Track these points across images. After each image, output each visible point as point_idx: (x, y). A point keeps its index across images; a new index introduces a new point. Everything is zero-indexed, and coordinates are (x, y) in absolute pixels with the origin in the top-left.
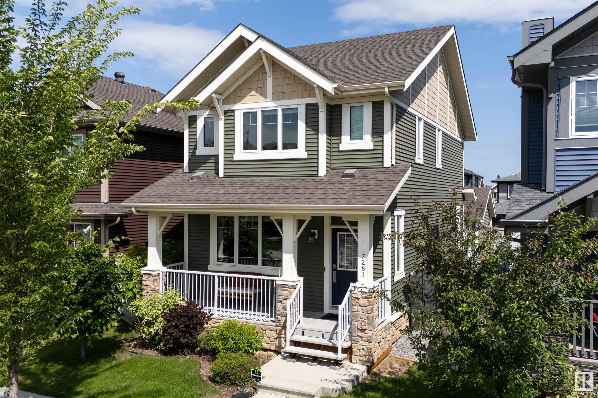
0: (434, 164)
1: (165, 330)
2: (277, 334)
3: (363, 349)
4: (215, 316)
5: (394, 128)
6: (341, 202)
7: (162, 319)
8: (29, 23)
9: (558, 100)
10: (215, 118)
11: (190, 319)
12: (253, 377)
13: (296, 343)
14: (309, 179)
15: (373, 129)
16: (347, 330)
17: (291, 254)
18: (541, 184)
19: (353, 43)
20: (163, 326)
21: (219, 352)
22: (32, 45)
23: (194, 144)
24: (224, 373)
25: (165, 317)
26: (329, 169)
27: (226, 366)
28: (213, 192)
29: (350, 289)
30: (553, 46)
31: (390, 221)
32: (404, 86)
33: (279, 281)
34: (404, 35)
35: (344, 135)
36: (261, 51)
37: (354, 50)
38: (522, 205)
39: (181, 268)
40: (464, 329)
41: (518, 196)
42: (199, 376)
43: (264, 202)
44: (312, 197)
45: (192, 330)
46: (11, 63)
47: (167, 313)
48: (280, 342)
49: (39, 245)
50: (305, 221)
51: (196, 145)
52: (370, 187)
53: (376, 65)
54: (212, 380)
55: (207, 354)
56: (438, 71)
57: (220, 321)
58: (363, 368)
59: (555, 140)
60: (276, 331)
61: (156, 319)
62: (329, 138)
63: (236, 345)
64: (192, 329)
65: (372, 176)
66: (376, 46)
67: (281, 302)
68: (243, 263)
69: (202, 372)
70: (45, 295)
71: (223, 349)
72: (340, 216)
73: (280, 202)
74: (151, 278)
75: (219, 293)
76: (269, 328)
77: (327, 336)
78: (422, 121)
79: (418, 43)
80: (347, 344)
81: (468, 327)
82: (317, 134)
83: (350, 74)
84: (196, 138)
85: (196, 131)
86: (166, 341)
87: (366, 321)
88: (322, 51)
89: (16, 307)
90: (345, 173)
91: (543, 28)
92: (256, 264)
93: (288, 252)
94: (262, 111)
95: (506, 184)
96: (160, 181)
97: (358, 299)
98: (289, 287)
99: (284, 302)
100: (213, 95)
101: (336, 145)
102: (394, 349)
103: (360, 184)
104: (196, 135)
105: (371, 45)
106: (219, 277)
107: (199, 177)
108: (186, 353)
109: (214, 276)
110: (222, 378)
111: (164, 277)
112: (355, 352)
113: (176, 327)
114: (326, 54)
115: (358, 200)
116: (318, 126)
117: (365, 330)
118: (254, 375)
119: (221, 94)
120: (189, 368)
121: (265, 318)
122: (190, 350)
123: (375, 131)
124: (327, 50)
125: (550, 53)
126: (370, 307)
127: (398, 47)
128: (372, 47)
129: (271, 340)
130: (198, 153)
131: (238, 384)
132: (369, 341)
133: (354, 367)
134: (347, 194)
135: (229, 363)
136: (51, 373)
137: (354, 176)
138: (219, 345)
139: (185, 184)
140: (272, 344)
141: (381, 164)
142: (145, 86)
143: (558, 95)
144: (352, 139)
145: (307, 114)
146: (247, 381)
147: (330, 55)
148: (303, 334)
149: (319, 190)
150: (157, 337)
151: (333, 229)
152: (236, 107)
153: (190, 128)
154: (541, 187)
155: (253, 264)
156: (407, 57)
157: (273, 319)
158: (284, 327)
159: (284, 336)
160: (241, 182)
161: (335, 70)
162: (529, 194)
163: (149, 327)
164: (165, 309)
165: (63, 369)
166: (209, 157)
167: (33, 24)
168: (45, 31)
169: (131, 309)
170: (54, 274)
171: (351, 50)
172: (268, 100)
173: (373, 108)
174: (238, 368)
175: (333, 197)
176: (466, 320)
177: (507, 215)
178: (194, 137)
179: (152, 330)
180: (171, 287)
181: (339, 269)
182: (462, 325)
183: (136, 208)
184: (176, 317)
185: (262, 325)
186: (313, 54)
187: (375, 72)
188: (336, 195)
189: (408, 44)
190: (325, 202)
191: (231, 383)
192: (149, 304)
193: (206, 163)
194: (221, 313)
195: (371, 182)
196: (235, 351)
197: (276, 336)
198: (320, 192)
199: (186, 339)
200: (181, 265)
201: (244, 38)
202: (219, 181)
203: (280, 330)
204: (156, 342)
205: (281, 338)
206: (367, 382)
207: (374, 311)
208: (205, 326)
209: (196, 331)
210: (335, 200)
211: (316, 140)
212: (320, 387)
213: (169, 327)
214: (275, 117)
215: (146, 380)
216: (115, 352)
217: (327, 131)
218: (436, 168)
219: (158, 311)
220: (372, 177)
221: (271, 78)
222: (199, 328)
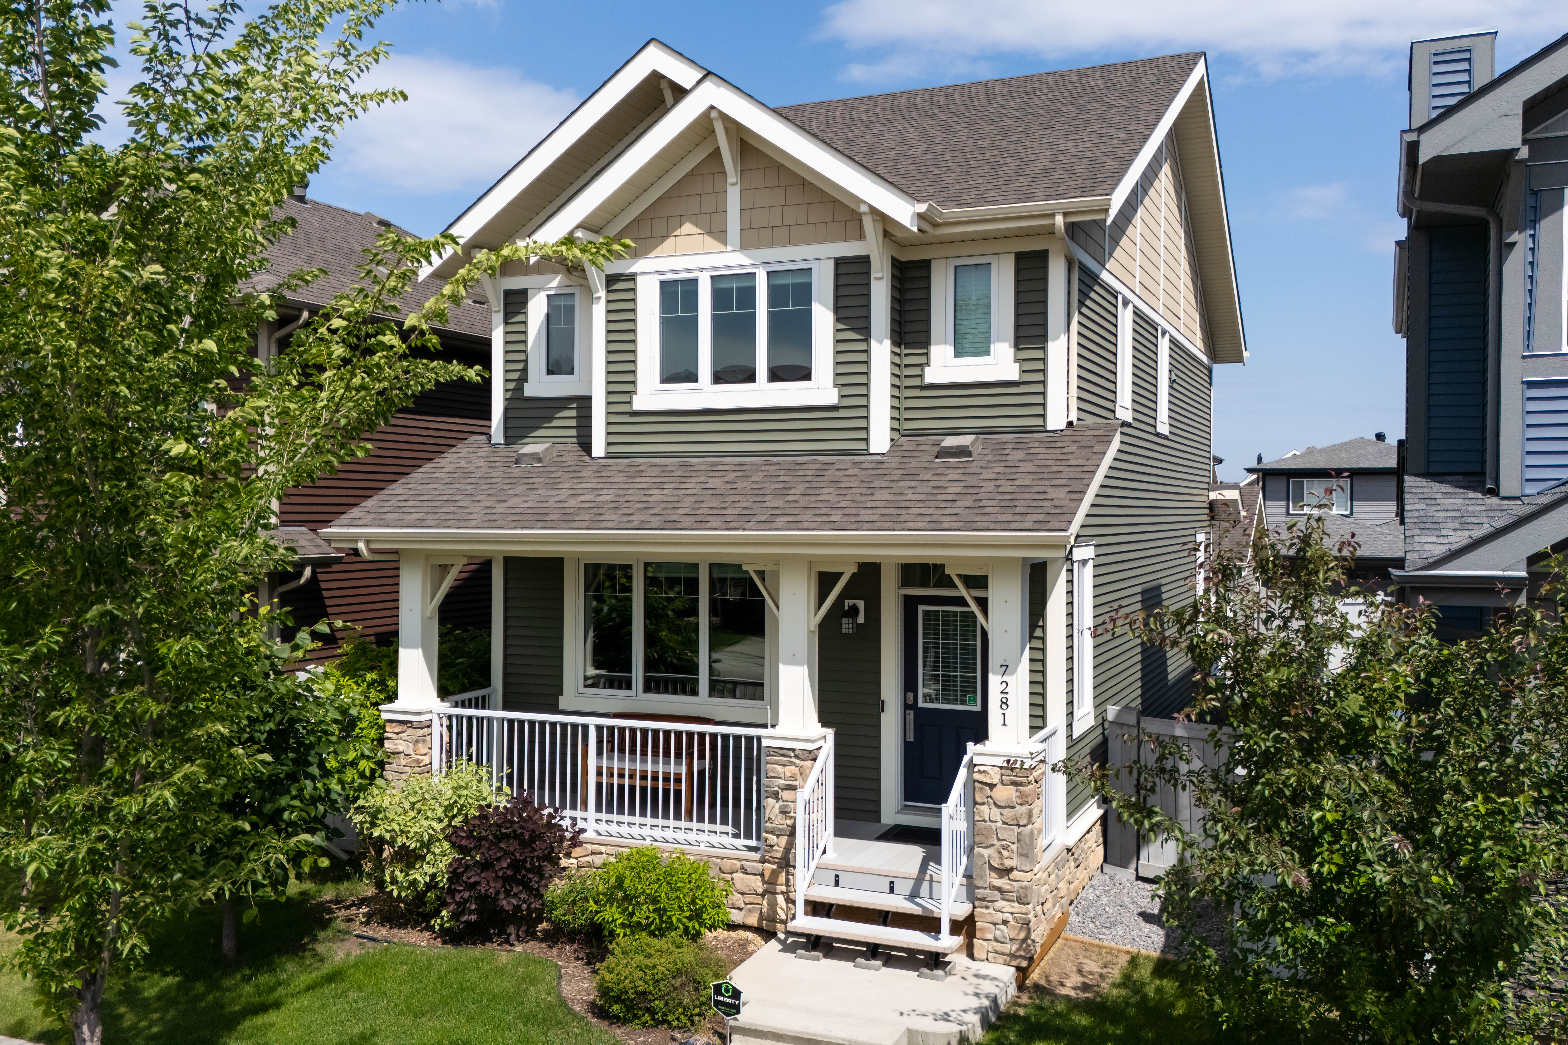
0: (1151, 421)
1: (455, 874)
2: (764, 882)
3: (1005, 922)
4: (589, 835)
5: (1075, 327)
6: (945, 525)
7: (446, 845)
8: (150, 14)
9: (1532, 249)
10: (577, 297)
11: (524, 844)
12: (718, 1003)
13: (817, 908)
14: (844, 462)
15: (1017, 327)
16: (961, 870)
17: (802, 665)
18: (1483, 474)
19: (936, 99)
20: (450, 864)
21: (612, 933)
22: (154, 80)
23: (520, 366)
24: (636, 993)
25: (454, 839)
26: (896, 436)
27: (640, 974)
28: (582, 498)
29: (966, 759)
30: (1525, 103)
31: (1063, 576)
32: (1107, 211)
33: (769, 738)
34: (1072, 77)
35: (937, 344)
36: (714, 114)
37: (942, 116)
38: (1444, 532)
39: (483, 703)
40: (1325, 869)
41: (1423, 507)
42: (562, 1002)
43: (731, 525)
44: (863, 512)
45: (531, 876)
46: (98, 128)
47: (461, 828)
48: (773, 905)
49: (181, 649)
50: (840, 575)
51: (525, 371)
52: (1018, 483)
53: (1015, 154)
54: (600, 1012)
55: (571, 941)
56: (1162, 175)
57: (603, 849)
58: (1007, 973)
59: (1524, 357)
60: (762, 875)
61: (427, 845)
62: (897, 350)
63: (661, 917)
64: (529, 871)
65: (1020, 455)
66: (1003, 106)
67: (776, 796)
68: (658, 691)
69: (568, 990)
70: (187, 788)
71: (623, 925)
72: (939, 562)
73: (775, 525)
74: (410, 731)
75: (599, 773)
76: (742, 867)
77: (904, 887)
78: (1130, 307)
79: (1118, 98)
80: (962, 910)
81: (1337, 865)
82: (867, 340)
83: (949, 178)
84: (524, 351)
85: (525, 332)
86: (459, 904)
87: (1014, 847)
88: (853, 119)
89: (104, 824)
90: (943, 444)
91: (1469, 60)
92: (694, 692)
93: (793, 661)
94: (712, 277)
95: (1284, 478)
96: (427, 467)
97: (992, 786)
98: (796, 757)
99: (786, 795)
100: (579, 234)
101: (917, 372)
102: (1073, 919)
103: (992, 476)
104: (525, 342)
105: (989, 103)
106: (599, 729)
107: (536, 457)
108: (512, 938)
109: (585, 727)
110: (629, 1006)
111: (445, 730)
112: (983, 930)
113: (485, 866)
114: (868, 125)
115: (992, 518)
116: (868, 318)
117: (1010, 870)
118: (721, 998)
119: (597, 231)
120: (533, 981)
121: (728, 840)
122: (524, 928)
123: (1024, 332)
124: (866, 117)
125: (1518, 123)
126: (1024, 809)
127: (1064, 109)
128: (992, 108)
129: (748, 899)
130: (531, 390)
131: (675, 1023)
132: (1022, 901)
133: (982, 972)
134: (958, 503)
135: (647, 967)
136: (146, 1000)
137: (969, 454)
138: (611, 914)
139: (498, 477)
140: (750, 910)
141: (1039, 422)
142: (362, 212)
143: (1533, 236)
144: (959, 353)
145: (837, 287)
146: (699, 1015)
147: (877, 128)
148: (837, 884)
149: (877, 491)
150: (431, 895)
151: (906, 597)
152: (638, 266)
153: (506, 322)
154: (1484, 483)
155: (684, 693)
156: (1100, 136)
157: (753, 843)
158: (786, 863)
159: (784, 888)
160: (655, 471)
161: (904, 166)
162: (1452, 501)
163: (411, 866)
164: (454, 817)
165: (179, 986)
166: (562, 402)
167: (162, 19)
168: (196, 41)
169: (358, 818)
170: (219, 732)
171: (933, 116)
172: (729, 248)
173: (1018, 271)
174: (674, 978)
175: (922, 511)
176: (1326, 846)
177: (1408, 556)
178: (520, 347)
179: (420, 875)
180: (465, 757)
181: (921, 704)
182: (1319, 859)
183: (368, 542)
184: (486, 838)
185: (722, 858)
186: (832, 126)
187: (1019, 173)
188: (928, 504)
189: (1089, 102)
190: (900, 524)
191: (653, 1019)
192: (407, 806)
193: (551, 418)
194: (603, 827)
195: (1021, 470)
196: (659, 933)
197: (760, 888)
198: (881, 498)
199: (514, 901)
200: (484, 698)
201: (664, 77)
202: (595, 468)
203: (773, 871)
204: (429, 907)
205: (775, 893)
206: (1022, 1012)
207: (1034, 819)
208: (564, 862)
209: (542, 877)
210: (928, 519)
211: (862, 357)
212: (903, 1029)
213: (467, 868)
214: (748, 296)
215: (418, 1014)
216: (314, 939)
217: (892, 330)
218: (1158, 435)
219: (434, 824)
220: (1021, 457)
221: (738, 188)
222: (548, 867)
